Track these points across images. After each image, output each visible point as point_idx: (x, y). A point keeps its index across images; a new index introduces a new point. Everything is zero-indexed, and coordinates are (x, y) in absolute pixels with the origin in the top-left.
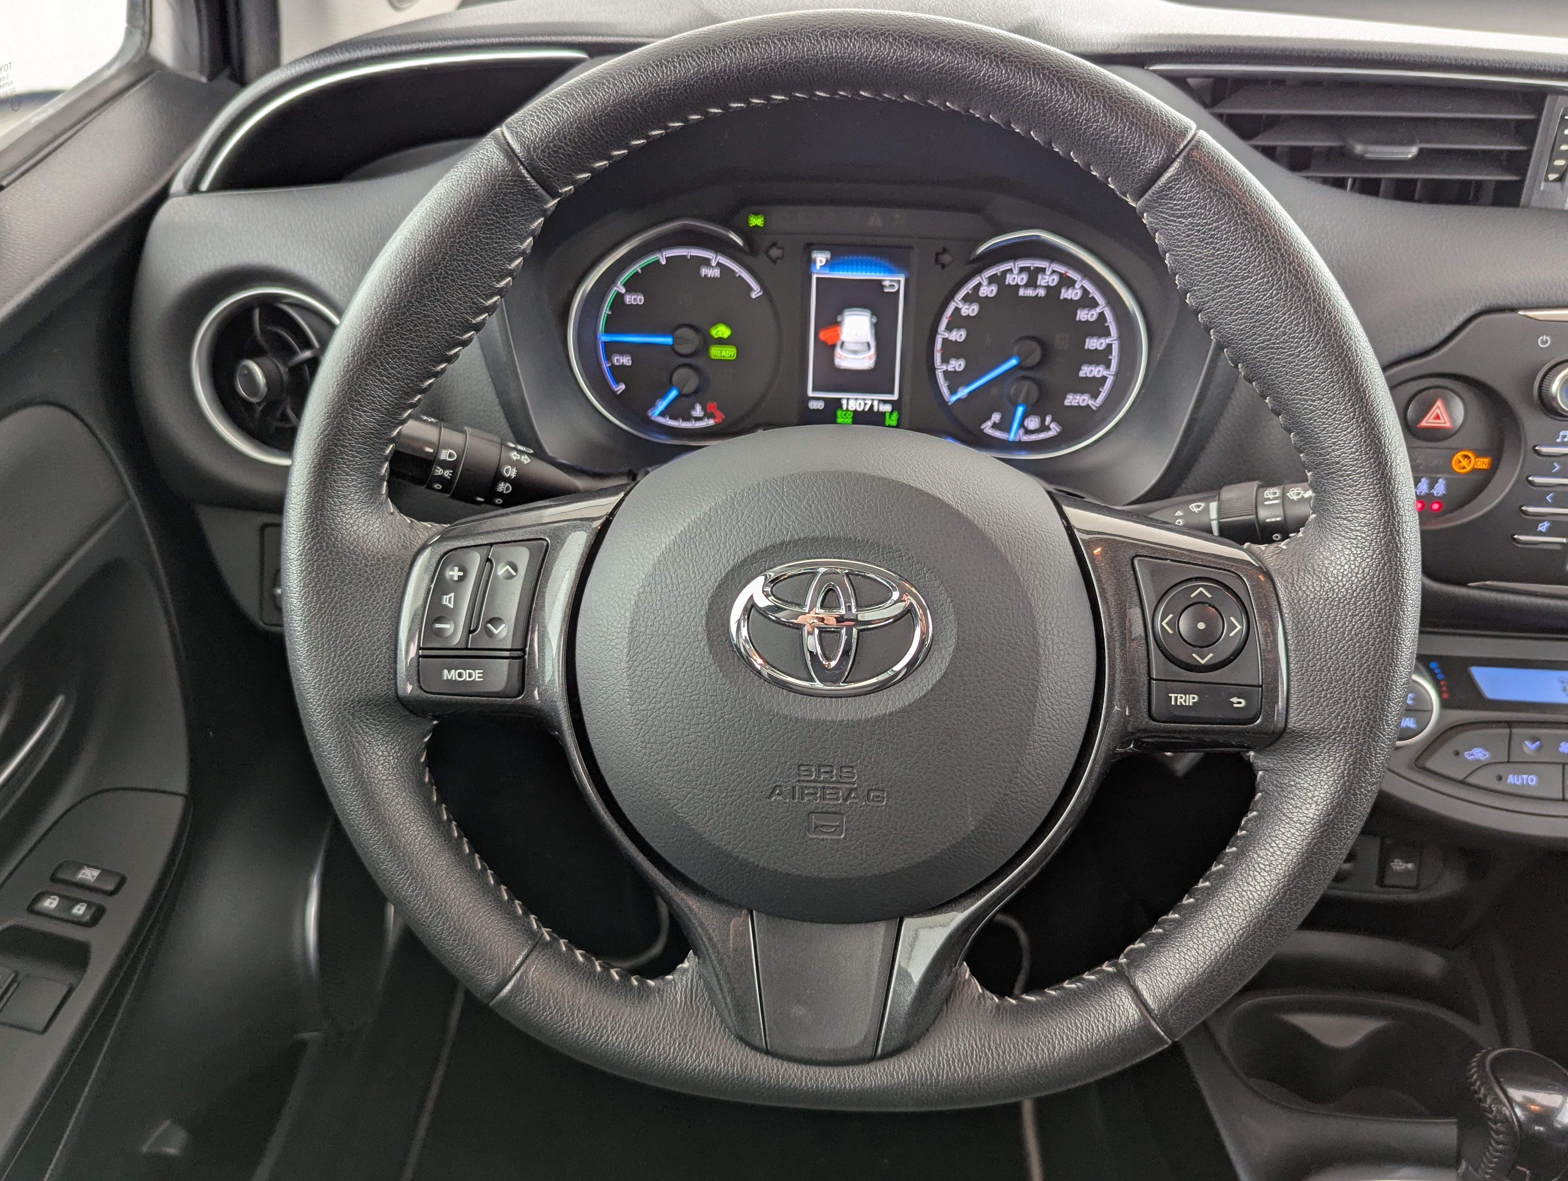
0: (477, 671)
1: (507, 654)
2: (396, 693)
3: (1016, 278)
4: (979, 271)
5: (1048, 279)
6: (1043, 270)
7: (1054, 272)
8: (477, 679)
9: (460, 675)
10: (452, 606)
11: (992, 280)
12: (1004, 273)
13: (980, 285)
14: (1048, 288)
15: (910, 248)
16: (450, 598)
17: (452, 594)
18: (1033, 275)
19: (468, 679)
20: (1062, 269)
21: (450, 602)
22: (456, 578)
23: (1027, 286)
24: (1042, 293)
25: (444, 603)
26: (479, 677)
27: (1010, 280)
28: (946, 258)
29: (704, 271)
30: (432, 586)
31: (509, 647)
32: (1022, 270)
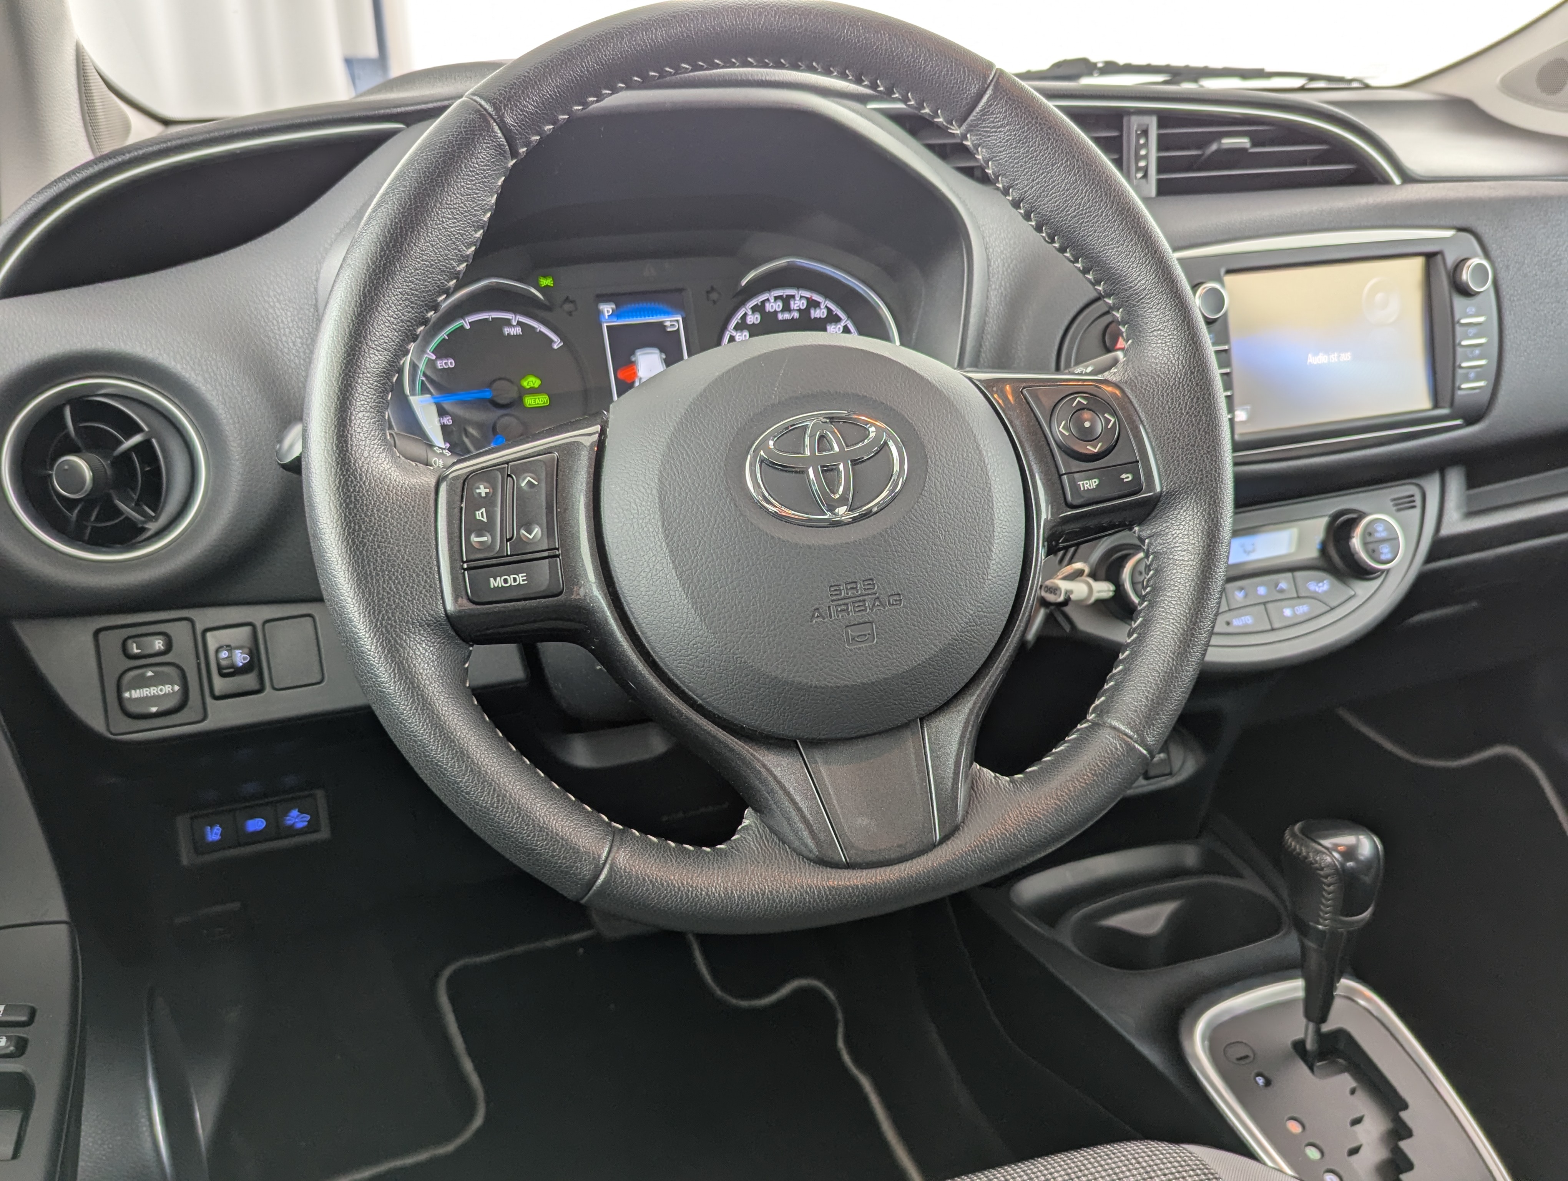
0: (520, 575)
1: (546, 554)
2: (445, 610)
3: (773, 306)
4: (743, 303)
5: (798, 304)
6: (793, 297)
7: (801, 297)
8: (522, 583)
9: (506, 581)
10: (485, 520)
11: (754, 309)
12: (763, 302)
13: (745, 314)
14: (800, 310)
15: (680, 290)
16: (482, 513)
17: (483, 510)
18: (786, 301)
19: (513, 584)
20: (807, 294)
21: (483, 517)
22: (483, 495)
23: (783, 311)
24: (796, 315)
25: (478, 518)
26: (523, 580)
27: (769, 307)
28: (714, 296)
29: (507, 331)
30: (463, 505)
31: (547, 548)
32: (776, 298)
